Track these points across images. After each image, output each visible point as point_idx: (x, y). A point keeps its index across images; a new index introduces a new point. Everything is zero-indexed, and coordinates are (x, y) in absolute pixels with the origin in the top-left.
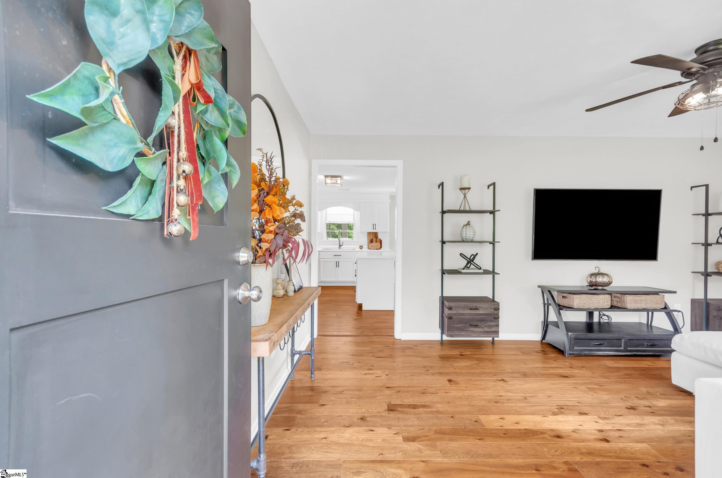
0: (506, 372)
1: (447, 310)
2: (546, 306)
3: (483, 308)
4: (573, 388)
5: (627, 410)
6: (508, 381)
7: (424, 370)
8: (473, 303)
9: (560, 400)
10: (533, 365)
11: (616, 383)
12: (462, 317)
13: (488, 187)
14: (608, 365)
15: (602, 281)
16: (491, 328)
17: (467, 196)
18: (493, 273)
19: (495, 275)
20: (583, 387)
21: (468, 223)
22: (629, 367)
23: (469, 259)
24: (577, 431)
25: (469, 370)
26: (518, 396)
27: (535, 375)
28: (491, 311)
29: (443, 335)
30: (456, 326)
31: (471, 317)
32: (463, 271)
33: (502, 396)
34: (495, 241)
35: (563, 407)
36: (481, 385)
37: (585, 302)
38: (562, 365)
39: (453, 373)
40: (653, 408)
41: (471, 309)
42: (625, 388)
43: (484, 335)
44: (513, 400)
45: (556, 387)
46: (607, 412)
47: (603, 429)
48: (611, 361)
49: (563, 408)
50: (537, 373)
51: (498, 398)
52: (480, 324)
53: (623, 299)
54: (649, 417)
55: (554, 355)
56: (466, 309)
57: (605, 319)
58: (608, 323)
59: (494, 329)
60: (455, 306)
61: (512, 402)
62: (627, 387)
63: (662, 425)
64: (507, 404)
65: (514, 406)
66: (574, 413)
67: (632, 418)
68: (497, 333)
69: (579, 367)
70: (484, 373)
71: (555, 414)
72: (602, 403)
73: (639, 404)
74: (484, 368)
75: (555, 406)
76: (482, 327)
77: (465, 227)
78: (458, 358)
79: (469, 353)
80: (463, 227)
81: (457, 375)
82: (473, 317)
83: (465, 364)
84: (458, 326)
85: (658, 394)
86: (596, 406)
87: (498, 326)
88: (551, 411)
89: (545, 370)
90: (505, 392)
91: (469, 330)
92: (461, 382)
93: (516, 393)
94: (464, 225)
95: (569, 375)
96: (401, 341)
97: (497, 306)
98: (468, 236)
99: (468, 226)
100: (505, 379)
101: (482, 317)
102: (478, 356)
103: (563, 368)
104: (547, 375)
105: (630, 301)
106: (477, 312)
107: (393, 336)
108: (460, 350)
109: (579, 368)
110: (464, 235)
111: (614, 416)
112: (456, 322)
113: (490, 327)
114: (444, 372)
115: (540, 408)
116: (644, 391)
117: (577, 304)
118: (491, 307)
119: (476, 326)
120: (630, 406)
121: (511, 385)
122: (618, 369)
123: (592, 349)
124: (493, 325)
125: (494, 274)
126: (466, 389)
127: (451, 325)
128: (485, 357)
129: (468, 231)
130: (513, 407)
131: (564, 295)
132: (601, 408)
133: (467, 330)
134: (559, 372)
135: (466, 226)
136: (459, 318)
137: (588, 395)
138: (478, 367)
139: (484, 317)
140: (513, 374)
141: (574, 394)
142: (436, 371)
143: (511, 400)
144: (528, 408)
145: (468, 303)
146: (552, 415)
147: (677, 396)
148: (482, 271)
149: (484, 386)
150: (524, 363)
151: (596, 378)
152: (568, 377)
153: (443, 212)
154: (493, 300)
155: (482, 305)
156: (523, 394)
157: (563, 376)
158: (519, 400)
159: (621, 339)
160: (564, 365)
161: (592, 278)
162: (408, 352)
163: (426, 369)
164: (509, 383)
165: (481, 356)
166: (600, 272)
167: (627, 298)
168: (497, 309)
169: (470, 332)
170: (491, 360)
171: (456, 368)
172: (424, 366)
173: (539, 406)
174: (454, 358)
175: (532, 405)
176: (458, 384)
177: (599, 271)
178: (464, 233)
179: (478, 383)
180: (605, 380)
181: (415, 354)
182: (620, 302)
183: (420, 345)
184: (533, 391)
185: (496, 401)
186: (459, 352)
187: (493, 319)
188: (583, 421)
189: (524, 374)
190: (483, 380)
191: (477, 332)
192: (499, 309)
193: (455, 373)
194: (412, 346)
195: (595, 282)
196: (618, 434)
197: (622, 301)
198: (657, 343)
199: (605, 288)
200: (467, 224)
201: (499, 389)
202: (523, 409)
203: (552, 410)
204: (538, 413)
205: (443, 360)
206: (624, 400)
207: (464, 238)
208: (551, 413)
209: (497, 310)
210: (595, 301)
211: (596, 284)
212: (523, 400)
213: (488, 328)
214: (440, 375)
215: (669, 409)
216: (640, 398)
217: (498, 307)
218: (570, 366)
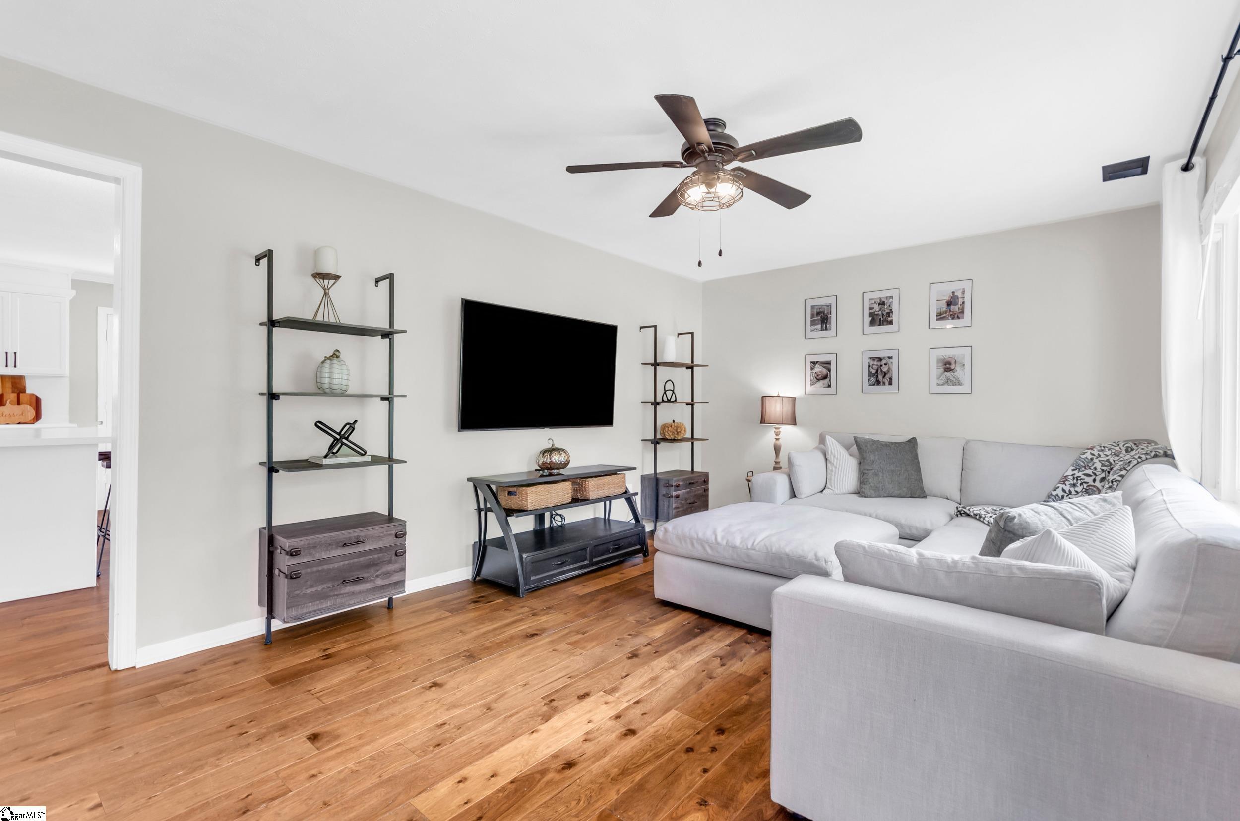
0: (435, 664)
1: (287, 557)
2: (483, 513)
3: (372, 537)
4: (550, 652)
5: (630, 661)
6: (446, 683)
7: (232, 736)
8: (351, 531)
9: (542, 684)
10: (478, 630)
11: (598, 620)
12: (326, 567)
13: (377, 281)
14: (577, 593)
15: (559, 461)
16: (390, 576)
17: (331, 292)
18: (390, 460)
19: (394, 465)
20: (564, 646)
21: (334, 354)
22: (601, 589)
23: (339, 434)
24: (590, 736)
25: (356, 687)
26: (475, 708)
27: (488, 650)
28: (389, 541)
29: (273, 621)
30: (309, 591)
31: (346, 562)
32: (325, 462)
33: (445, 724)
34: (394, 394)
35: (552, 698)
36: (393, 715)
37: (542, 497)
38: (520, 614)
39: (317, 711)
40: (653, 645)
41: (345, 545)
42: (613, 624)
43: (375, 595)
44: (468, 722)
45: (528, 661)
46: (611, 677)
47: (619, 712)
48: (578, 586)
49: (553, 700)
50: (490, 645)
51: (439, 732)
52: (365, 575)
53: (584, 486)
54: (655, 662)
55: (501, 600)
56: (334, 547)
57: (558, 521)
58: (561, 526)
59: (395, 578)
60: (308, 544)
61: (469, 729)
62: (613, 623)
63: (673, 668)
64: (461, 737)
65: (474, 738)
66: (571, 702)
67: (641, 672)
68: (401, 583)
69: (543, 610)
70: (392, 681)
71: (546, 718)
72: (598, 664)
73: (637, 646)
74: (387, 672)
75: (541, 702)
76: (372, 580)
77: (328, 362)
78: (321, 668)
79: (343, 646)
80: (323, 363)
81: (329, 714)
82: (351, 561)
83: (342, 678)
84: (314, 590)
85: (648, 620)
86: (592, 672)
87: (403, 569)
88: (539, 716)
89: (499, 634)
90: (448, 710)
91: (342, 592)
92: (345, 729)
93: (469, 703)
94: (326, 359)
95: (538, 630)
96: (135, 674)
97: (400, 528)
98: (336, 381)
99: (335, 361)
100: (438, 679)
101: (371, 557)
102: (366, 648)
103: (523, 619)
104: (506, 643)
105: (594, 488)
106: (360, 548)
107: (106, 664)
108: (322, 645)
109: (545, 612)
110: (327, 381)
111: (621, 680)
112: (309, 583)
113: (388, 574)
114: (294, 719)
115: (520, 717)
116: (633, 621)
117: (532, 503)
118: (389, 533)
119: (358, 580)
120: (629, 653)
121: (454, 689)
122: (592, 595)
123: (553, 574)
124: (393, 569)
125: (390, 463)
126: (361, 741)
127: (298, 592)
128: (382, 643)
129: (336, 371)
130: (473, 740)
131: (511, 489)
132: (601, 674)
133: (338, 595)
134: (521, 630)
135: (330, 360)
136: (319, 571)
137: (576, 657)
138: (375, 673)
139: (376, 556)
140: (450, 663)
141: (558, 664)
142: (270, 724)
143: (464, 724)
144: (500, 729)
145: (339, 533)
146: (543, 724)
147: (665, 614)
148: (367, 458)
149: (401, 715)
150: (461, 631)
151: (573, 622)
152: (536, 634)
153: (272, 323)
154: (390, 518)
155: (371, 533)
156: (481, 699)
157: (529, 635)
158: (478, 718)
159: (585, 549)
160: (523, 613)
161: (545, 457)
162: (166, 699)
163: (236, 733)
164: (447, 686)
165: (374, 645)
166: (554, 447)
167: (590, 484)
168: (401, 535)
169: (346, 597)
170: (395, 648)
171: (321, 696)
172: (229, 724)
173: (517, 713)
174: (311, 671)
175: (505, 718)
176: (337, 737)
177: (553, 445)
178: (327, 375)
179: (386, 713)
180: (585, 620)
181: (191, 697)
182: (579, 490)
183: (205, 664)
184: (496, 686)
185: (435, 742)
186: (319, 651)
187: (394, 557)
188: (590, 711)
189: (469, 654)
190: (394, 701)
191: (360, 592)
192: (404, 534)
193: (324, 709)
194: (177, 677)
195: (549, 464)
196: (638, 711)
197: (583, 489)
198: (622, 543)
199: (561, 471)
200: (332, 356)
201: (434, 708)
202: (493, 735)
203: (540, 712)
204: (520, 731)
205: (283, 686)
206: (620, 646)
207: (326, 386)
208: (540, 718)
209: (402, 537)
210: (554, 494)
211: (551, 467)
212: (485, 713)
213: (383, 579)
214: (283, 732)
215: (667, 639)
216: (635, 634)
217: (404, 530)
218: (531, 612)
